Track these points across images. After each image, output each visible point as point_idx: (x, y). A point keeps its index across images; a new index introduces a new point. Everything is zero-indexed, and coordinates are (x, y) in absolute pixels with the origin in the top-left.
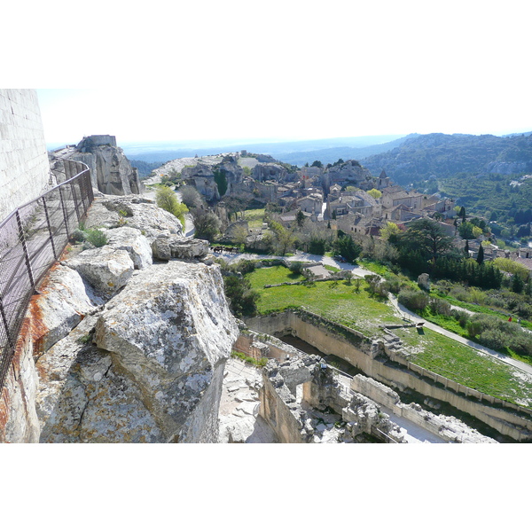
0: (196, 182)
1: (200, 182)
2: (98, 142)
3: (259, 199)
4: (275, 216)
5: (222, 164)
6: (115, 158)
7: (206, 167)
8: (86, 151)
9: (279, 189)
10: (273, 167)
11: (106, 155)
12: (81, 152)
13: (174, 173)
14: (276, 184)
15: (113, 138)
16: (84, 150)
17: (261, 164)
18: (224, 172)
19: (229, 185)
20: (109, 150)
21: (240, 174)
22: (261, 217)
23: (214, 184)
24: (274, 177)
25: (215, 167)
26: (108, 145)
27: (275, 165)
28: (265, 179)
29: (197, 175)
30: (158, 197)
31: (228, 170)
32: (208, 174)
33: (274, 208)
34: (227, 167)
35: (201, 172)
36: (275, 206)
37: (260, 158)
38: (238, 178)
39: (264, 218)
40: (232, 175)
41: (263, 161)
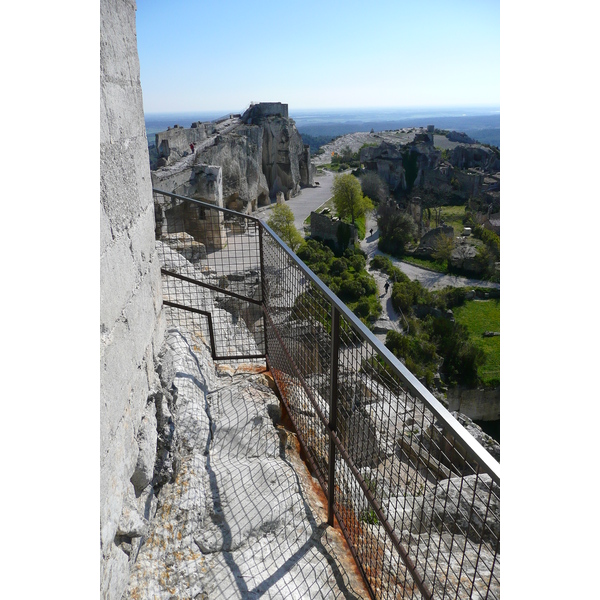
0: (378, 166)
1: (384, 167)
2: (266, 112)
3: (458, 193)
4: (480, 217)
5: (413, 143)
6: (285, 132)
7: (392, 147)
8: (253, 123)
9: (486, 179)
10: (479, 150)
11: (275, 129)
12: (246, 123)
13: (347, 152)
14: (482, 173)
15: (285, 107)
16: (250, 121)
17: (463, 145)
18: (415, 154)
19: (420, 171)
20: (279, 122)
21: (436, 158)
22: (460, 217)
23: (400, 169)
24: (479, 163)
25: (404, 147)
26: (279, 115)
27: (483, 148)
28: (466, 166)
29: (380, 157)
30: (337, 187)
31: (421, 152)
32: (395, 156)
33: (478, 206)
34: (420, 148)
35: (386, 153)
36: (479, 203)
37: (452, 137)
38: (432, 163)
39: (465, 221)
40: (425, 158)
41: (455, 140)
